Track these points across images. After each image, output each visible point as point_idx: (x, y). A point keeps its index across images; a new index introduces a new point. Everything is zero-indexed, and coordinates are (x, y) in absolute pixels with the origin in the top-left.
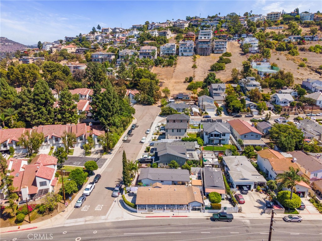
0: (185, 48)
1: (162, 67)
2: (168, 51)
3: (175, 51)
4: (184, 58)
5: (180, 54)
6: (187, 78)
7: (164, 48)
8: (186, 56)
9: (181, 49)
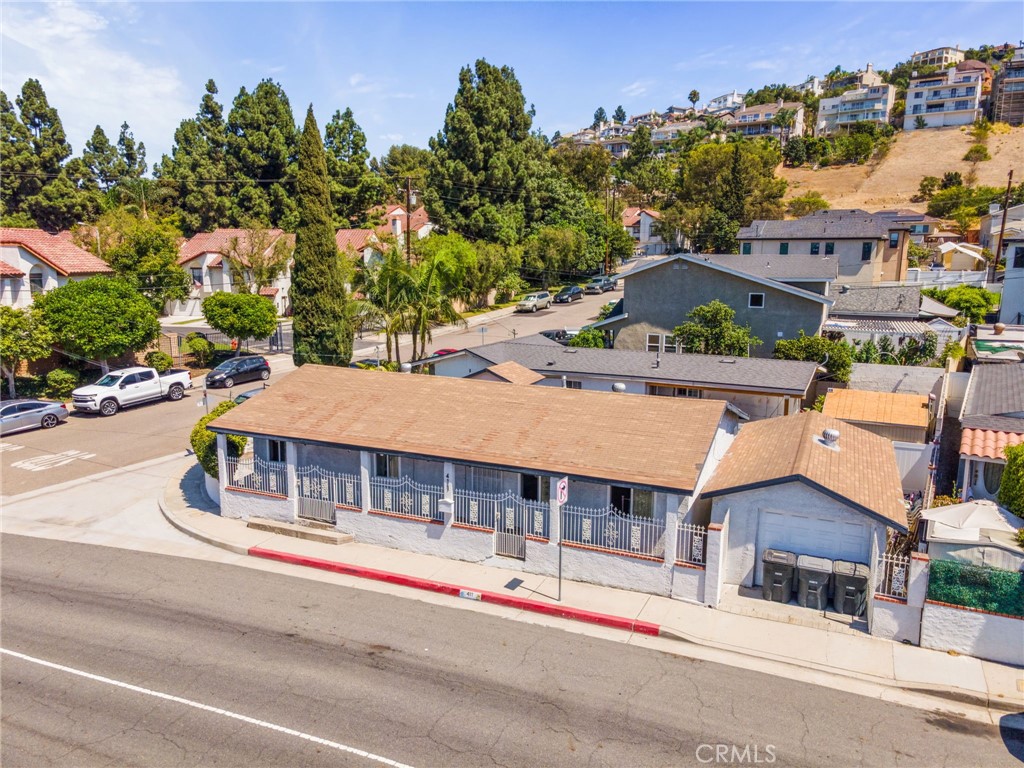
0: (936, 93)
1: (815, 167)
2: (854, 116)
3: (884, 114)
4: (927, 134)
5: (909, 120)
6: (932, 179)
7: (834, 107)
8: (938, 128)
9: (918, 101)
